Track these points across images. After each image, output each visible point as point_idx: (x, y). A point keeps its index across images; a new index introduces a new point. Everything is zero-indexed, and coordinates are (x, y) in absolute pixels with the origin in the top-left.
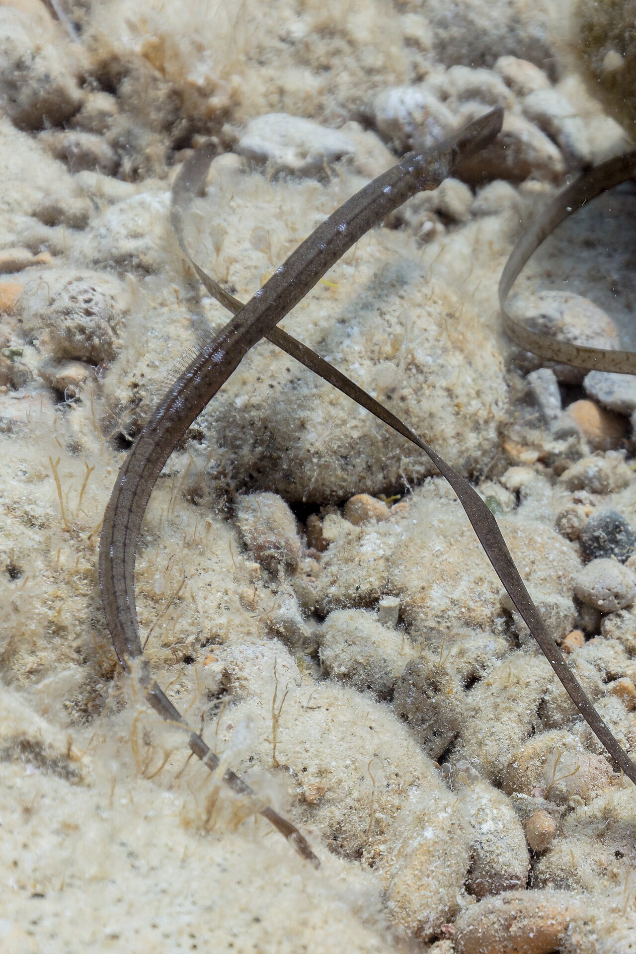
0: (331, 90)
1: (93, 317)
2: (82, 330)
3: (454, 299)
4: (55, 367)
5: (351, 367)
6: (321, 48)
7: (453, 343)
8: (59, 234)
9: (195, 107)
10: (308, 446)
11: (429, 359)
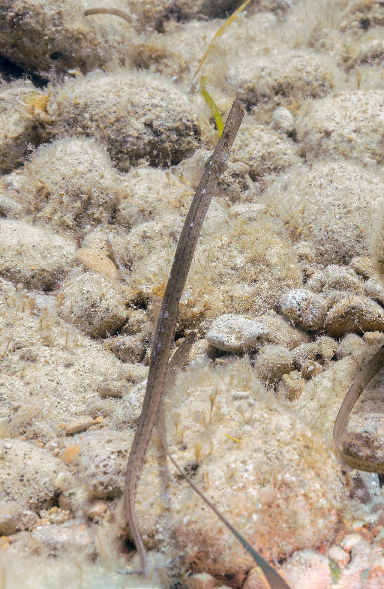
0: (258, 293)
1: (108, 475)
2: (102, 484)
3: (309, 434)
4: (89, 506)
5: (248, 491)
6: (253, 270)
7: (308, 465)
8: (108, 404)
9: (185, 314)
10: (224, 543)
11: (294, 478)
